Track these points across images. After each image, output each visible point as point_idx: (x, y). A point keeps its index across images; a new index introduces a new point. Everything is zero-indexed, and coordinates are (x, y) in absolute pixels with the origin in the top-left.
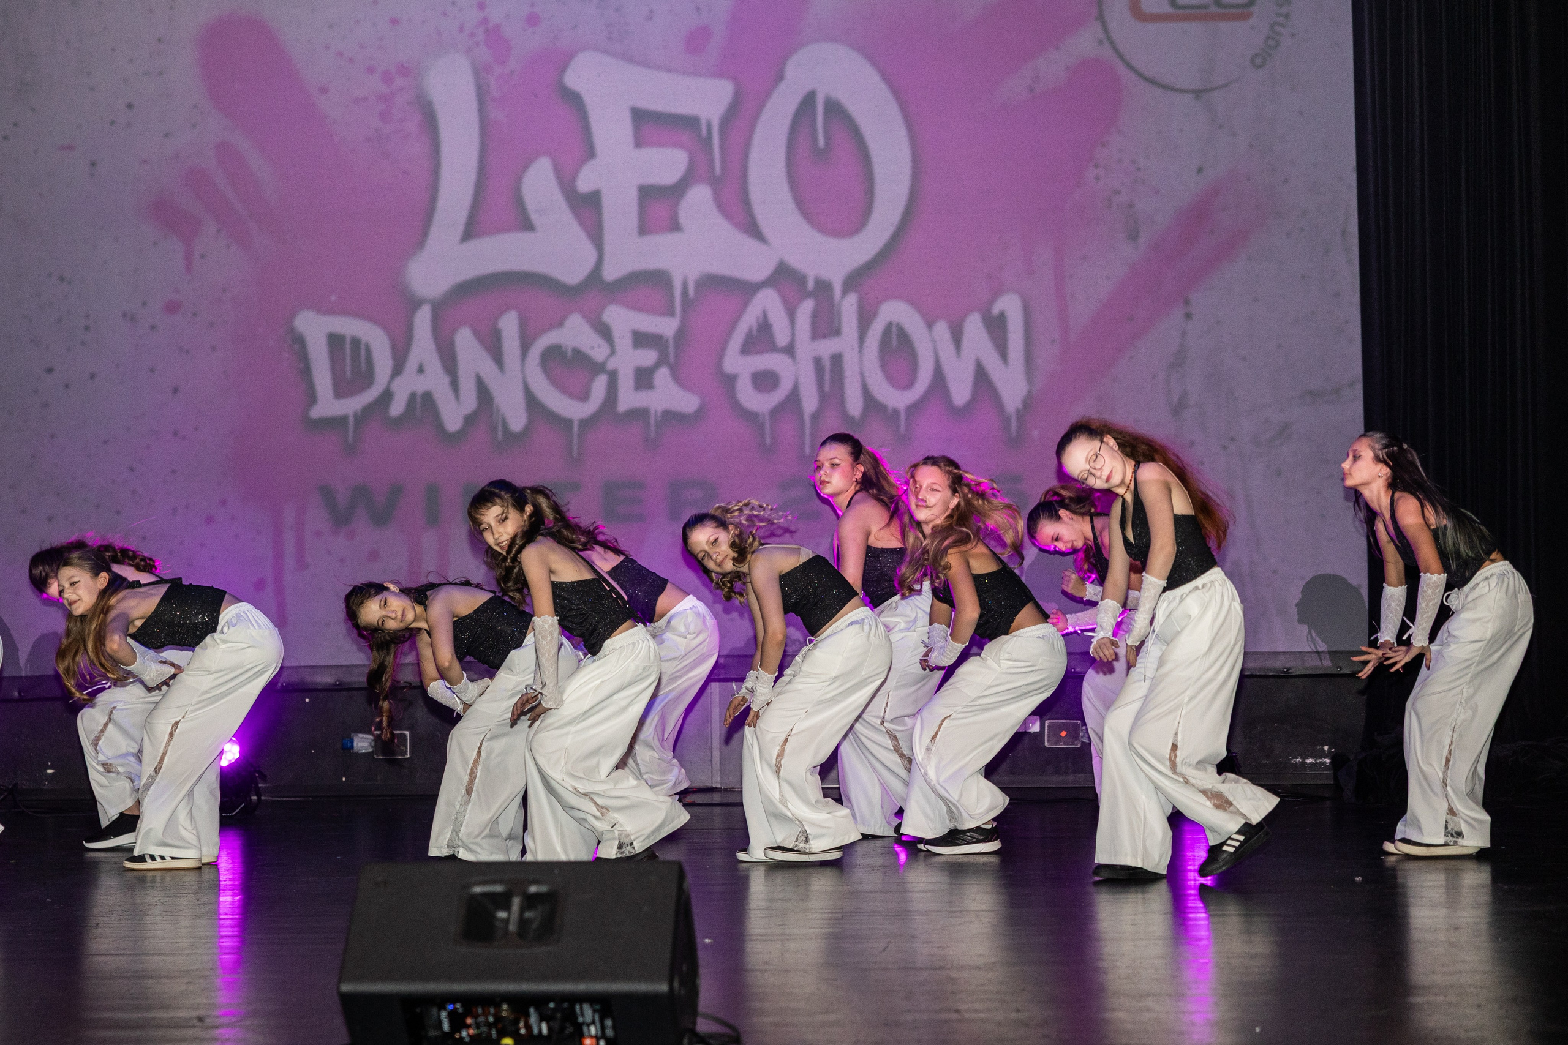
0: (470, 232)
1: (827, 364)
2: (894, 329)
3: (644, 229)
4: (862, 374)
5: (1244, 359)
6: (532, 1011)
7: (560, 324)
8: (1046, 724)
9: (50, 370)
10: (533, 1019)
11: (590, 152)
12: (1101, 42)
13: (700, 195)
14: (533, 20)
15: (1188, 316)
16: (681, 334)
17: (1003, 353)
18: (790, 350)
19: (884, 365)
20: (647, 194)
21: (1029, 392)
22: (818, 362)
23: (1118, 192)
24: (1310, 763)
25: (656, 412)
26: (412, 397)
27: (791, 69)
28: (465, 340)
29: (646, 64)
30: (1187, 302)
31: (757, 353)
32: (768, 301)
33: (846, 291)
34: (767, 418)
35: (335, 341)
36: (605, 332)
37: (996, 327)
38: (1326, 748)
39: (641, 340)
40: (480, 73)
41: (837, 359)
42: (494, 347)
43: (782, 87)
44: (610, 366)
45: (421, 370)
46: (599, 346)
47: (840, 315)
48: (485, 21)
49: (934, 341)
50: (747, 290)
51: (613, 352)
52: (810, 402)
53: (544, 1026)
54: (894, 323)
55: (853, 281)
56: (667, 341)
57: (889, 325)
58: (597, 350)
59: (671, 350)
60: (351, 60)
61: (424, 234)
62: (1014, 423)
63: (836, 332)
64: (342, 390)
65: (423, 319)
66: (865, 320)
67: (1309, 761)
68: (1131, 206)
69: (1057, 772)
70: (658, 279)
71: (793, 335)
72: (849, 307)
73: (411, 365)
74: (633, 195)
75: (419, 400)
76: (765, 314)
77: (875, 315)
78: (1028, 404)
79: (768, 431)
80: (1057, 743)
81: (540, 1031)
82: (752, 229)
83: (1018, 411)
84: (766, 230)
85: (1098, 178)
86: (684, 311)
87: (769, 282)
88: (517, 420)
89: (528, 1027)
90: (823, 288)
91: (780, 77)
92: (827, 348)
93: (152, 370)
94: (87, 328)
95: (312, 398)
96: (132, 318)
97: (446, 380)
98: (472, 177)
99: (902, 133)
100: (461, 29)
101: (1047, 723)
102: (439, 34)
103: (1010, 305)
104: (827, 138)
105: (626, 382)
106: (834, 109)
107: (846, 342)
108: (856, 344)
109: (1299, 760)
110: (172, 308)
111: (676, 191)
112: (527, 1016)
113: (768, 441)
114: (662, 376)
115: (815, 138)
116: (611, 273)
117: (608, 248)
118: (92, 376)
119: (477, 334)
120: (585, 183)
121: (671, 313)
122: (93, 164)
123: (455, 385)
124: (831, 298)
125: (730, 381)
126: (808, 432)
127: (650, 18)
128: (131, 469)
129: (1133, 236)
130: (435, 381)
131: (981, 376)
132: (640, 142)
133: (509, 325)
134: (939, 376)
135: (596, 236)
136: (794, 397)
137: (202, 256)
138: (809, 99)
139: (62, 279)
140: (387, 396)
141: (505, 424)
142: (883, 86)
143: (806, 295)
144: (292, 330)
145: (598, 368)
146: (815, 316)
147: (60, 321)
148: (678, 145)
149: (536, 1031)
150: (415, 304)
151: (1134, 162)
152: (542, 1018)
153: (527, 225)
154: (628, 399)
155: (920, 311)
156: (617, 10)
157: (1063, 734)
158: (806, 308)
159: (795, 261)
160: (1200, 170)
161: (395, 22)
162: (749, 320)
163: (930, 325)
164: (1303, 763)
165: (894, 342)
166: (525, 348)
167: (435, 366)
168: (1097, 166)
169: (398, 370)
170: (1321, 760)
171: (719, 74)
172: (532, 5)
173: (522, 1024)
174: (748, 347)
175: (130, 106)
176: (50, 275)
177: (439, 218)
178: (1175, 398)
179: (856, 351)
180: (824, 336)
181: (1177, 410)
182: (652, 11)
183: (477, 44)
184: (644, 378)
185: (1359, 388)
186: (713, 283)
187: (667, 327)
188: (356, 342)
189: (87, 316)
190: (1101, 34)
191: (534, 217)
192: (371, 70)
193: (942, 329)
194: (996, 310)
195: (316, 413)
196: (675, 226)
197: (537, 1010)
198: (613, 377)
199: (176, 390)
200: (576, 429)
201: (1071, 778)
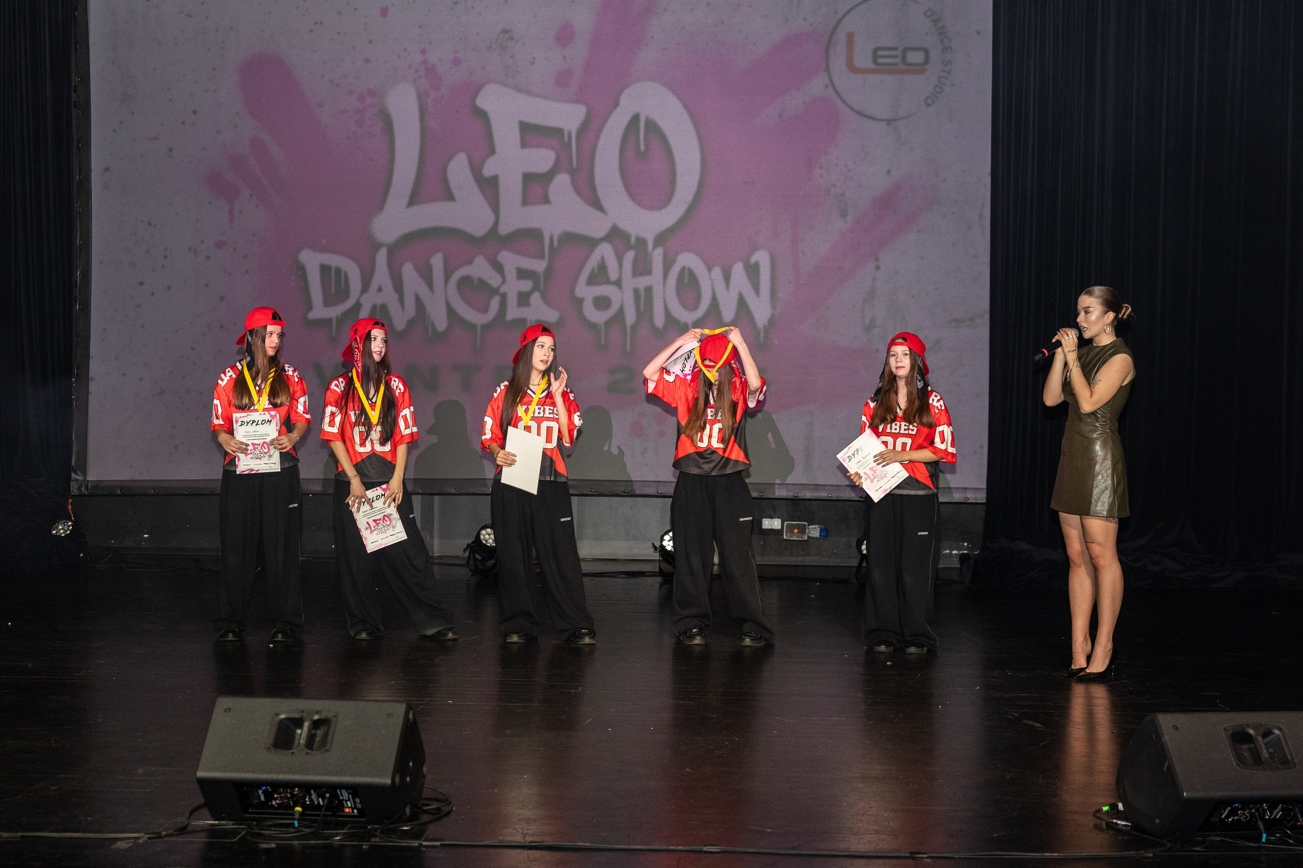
0: (414, 200)
1: (642, 293)
2: (686, 271)
3: (525, 202)
4: (665, 300)
5: (913, 297)
6: (312, 791)
7: (470, 262)
8: (785, 525)
9: (141, 283)
10: (314, 796)
11: (492, 151)
12: (827, 86)
13: (562, 180)
14: (457, 62)
15: (878, 268)
16: (549, 270)
17: (757, 290)
18: (618, 283)
19: (679, 295)
20: (528, 178)
21: (773, 314)
22: (636, 291)
23: (835, 186)
24: (955, 554)
25: (531, 321)
26: (374, 308)
27: (624, 99)
28: (408, 271)
29: (529, 93)
30: (877, 259)
31: (598, 285)
32: (605, 251)
33: (655, 246)
34: (603, 326)
35: (325, 270)
36: (499, 268)
37: (753, 272)
38: (966, 544)
39: (522, 274)
40: (422, 96)
41: (649, 290)
42: (427, 275)
43: (618, 110)
44: (502, 290)
45: (380, 290)
46: (495, 277)
47: (651, 261)
48: (425, 62)
49: (712, 280)
50: (592, 243)
51: (504, 282)
52: (630, 317)
53: (320, 800)
54: (686, 267)
55: (661, 239)
56: (539, 275)
57: (684, 268)
58: (494, 280)
59: (542, 281)
60: (338, 86)
61: (384, 202)
62: (762, 335)
63: (649, 272)
64: (329, 301)
65: (382, 256)
66: (668, 264)
67: (954, 552)
68: (843, 195)
69: (791, 555)
70: (534, 235)
71: (621, 273)
72: (657, 256)
73: (374, 287)
74: (519, 179)
75: (378, 310)
76: (603, 258)
77: (674, 261)
78: (772, 322)
79: (603, 336)
80: (791, 537)
81: (319, 802)
82: (596, 204)
83: (765, 327)
84: (606, 206)
85: (821, 176)
86: (551, 256)
87: (607, 238)
88: (441, 323)
89: (311, 800)
90: (641, 242)
91: (617, 104)
92: (642, 282)
93: (207, 285)
94: (165, 257)
95: (310, 307)
96: (195, 251)
97: (396, 296)
98: (414, 165)
99: (695, 142)
100: (410, 67)
101: (786, 523)
102: (395, 70)
103: (762, 257)
104: (646, 145)
105: (512, 301)
106: (652, 126)
107: (655, 279)
108: (661, 281)
109: (948, 551)
110: (220, 245)
111: (548, 177)
112: (310, 795)
113: (603, 342)
114: (536, 298)
115: (638, 145)
116: (503, 230)
117: (502, 213)
118: (169, 288)
119: (417, 268)
120: (489, 170)
121: (542, 257)
122: (171, 150)
123: (401, 300)
124: (646, 249)
125: (580, 302)
126: (628, 337)
127: (533, 63)
128: (193, 349)
129: (843, 214)
130: (389, 297)
131: (742, 303)
132: (524, 145)
133: (437, 261)
134: (714, 301)
135: (495, 205)
136: (621, 312)
137: (240, 212)
138: (636, 118)
139: (150, 224)
140: (358, 306)
141: (433, 325)
142: (684, 111)
143: (630, 247)
144: (297, 261)
145: (495, 292)
146: (635, 262)
147: (148, 252)
148: (551, 148)
149: (316, 803)
150: (377, 246)
151: (846, 166)
152: (319, 796)
153: (451, 197)
154: (513, 312)
155: (703, 260)
156: (511, 57)
157: (796, 531)
158: (630, 256)
159: (623, 225)
160: (888, 172)
161: (367, 61)
162: (592, 263)
163: (710, 269)
164: (951, 554)
165: (686, 280)
166: (447, 277)
167: (389, 288)
168: (821, 168)
169: (365, 289)
170: (962, 552)
171: (578, 101)
172: (457, 52)
173: (307, 799)
174: (591, 281)
175: (195, 112)
176: (142, 222)
177: (393, 190)
178: (867, 321)
179: (662, 285)
180: (641, 274)
181: (869, 328)
182: (534, 58)
183: (420, 77)
184: (524, 299)
185: (987, 317)
186: (570, 238)
187: (539, 266)
188: (338, 271)
189: (166, 249)
190: (827, 81)
191: (455, 192)
192: (351, 92)
193: (717, 272)
194: (753, 260)
195: (312, 315)
196: (546, 200)
197: (315, 791)
198: (504, 297)
199: (222, 299)
200: (479, 330)
201: (800, 559)
